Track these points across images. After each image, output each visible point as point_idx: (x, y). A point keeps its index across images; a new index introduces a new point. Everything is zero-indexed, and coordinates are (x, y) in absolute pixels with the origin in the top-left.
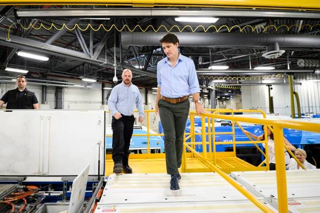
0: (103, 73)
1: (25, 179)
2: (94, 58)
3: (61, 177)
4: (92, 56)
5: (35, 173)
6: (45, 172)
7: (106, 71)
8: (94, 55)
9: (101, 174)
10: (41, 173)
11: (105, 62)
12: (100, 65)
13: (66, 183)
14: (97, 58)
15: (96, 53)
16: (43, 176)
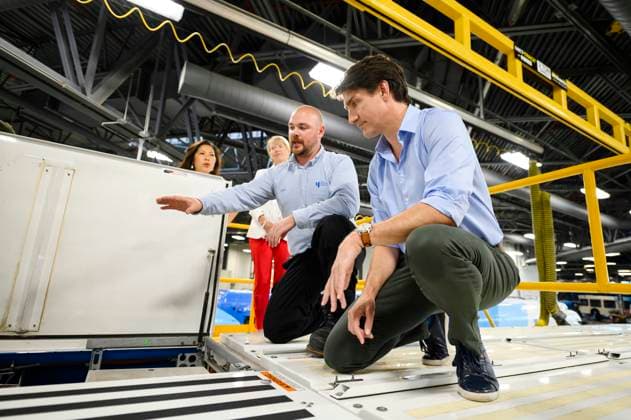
2: (96, 98)
3: (85, 341)
4: (88, 91)
6: (30, 326)
9: (205, 331)
10: (14, 328)
11: (123, 120)
12: (103, 124)
13: (97, 356)
14: (102, 101)
15: (100, 91)
16: (20, 336)
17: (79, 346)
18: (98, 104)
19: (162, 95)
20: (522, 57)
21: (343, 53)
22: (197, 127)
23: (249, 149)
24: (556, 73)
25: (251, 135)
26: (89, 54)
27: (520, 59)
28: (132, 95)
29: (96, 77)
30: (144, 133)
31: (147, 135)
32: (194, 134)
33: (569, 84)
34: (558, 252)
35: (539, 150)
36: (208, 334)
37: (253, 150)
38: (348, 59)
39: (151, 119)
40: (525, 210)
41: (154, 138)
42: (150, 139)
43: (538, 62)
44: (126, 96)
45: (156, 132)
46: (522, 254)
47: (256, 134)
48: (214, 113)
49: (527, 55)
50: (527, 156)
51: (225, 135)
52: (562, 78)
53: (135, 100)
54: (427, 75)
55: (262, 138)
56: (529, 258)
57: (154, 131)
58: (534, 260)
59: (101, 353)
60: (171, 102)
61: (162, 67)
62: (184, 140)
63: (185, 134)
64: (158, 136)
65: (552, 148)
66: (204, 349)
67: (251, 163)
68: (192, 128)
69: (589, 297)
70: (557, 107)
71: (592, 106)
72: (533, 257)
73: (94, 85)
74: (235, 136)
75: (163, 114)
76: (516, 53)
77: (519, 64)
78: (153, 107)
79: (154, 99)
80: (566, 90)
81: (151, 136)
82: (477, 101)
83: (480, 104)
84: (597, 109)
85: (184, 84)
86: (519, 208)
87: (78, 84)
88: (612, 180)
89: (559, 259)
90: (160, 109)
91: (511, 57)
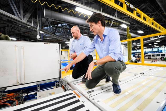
0: (20, 35)
1: (5, 89)
2: (25, 21)
3: (35, 83)
4: (22, 19)
5: (13, 84)
6: (23, 82)
7: (22, 34)
8: (24, 19)
9: (60, 77)
10: (19, 83)
11: (32, 25)
12: (28, 27)
13: (38, 86)
14: (26, 21)
15: (25, 18)
16: (21, 84)
17: (34, 84)
18: (25, 22)
19: (40, 17)
20: (127, 3)
21: (83, 4)
22: (50, 24)
23: (63, 28)
24: (134, 7)
25: (63, 24)
26: (20, 8)
27: (126, 4)
28: (33, 18)
29: (23, 14)
30: (38, 28)
31: (39, 28)
32: (50, 26)
33: (137, 9)
34: (132, 45)
35: (129, 24)
36: (61, 77)
37: (64, 28)
38: (84, 5)
39: (39, 23)
40: (125, 37)
41: (41, 29)
42: (40, 29)
43: (130, 4)
44: (32, 18)
45: (41, 27)
46: (124, 46)
47: (64, 24)
48: (54, 20)
49: (128, 3)
50: (126, 25)
51: (57, 25)
52: (135, 8)
53: (34, 19)
54: (103, 7)
55: (66, 25)
56: (126, 46)
57: (40, 27)
58: (127, 47)
59: (39, 85)
60: (43, 19)
61: (39, 10)
62: (48, 27)
63: (48, 26)
64: (41, 28)
65: (132, 22)
66: (60, 81)
67: (64, 31)
68: (49, 24)
69: (137, 53)
70: (134, 16)
71: (142, 14)
72: (127, 46)
73: (23, 17)
74: (59, 25)
75: (42, 22)
76: (125, 2)
77: (126, 5)
78: (39, 20)
79: (39, 18)
80: (136, 11)
81: (40, 28)
82: (115, 12)
83: (116, 13)
84: (143, 14)
85: (45, 15)
86: (124, 36)
87: (19, 17)
88: (144, 28)
89: (132, 46)
90: (41, 21)
91: (124, 4)
